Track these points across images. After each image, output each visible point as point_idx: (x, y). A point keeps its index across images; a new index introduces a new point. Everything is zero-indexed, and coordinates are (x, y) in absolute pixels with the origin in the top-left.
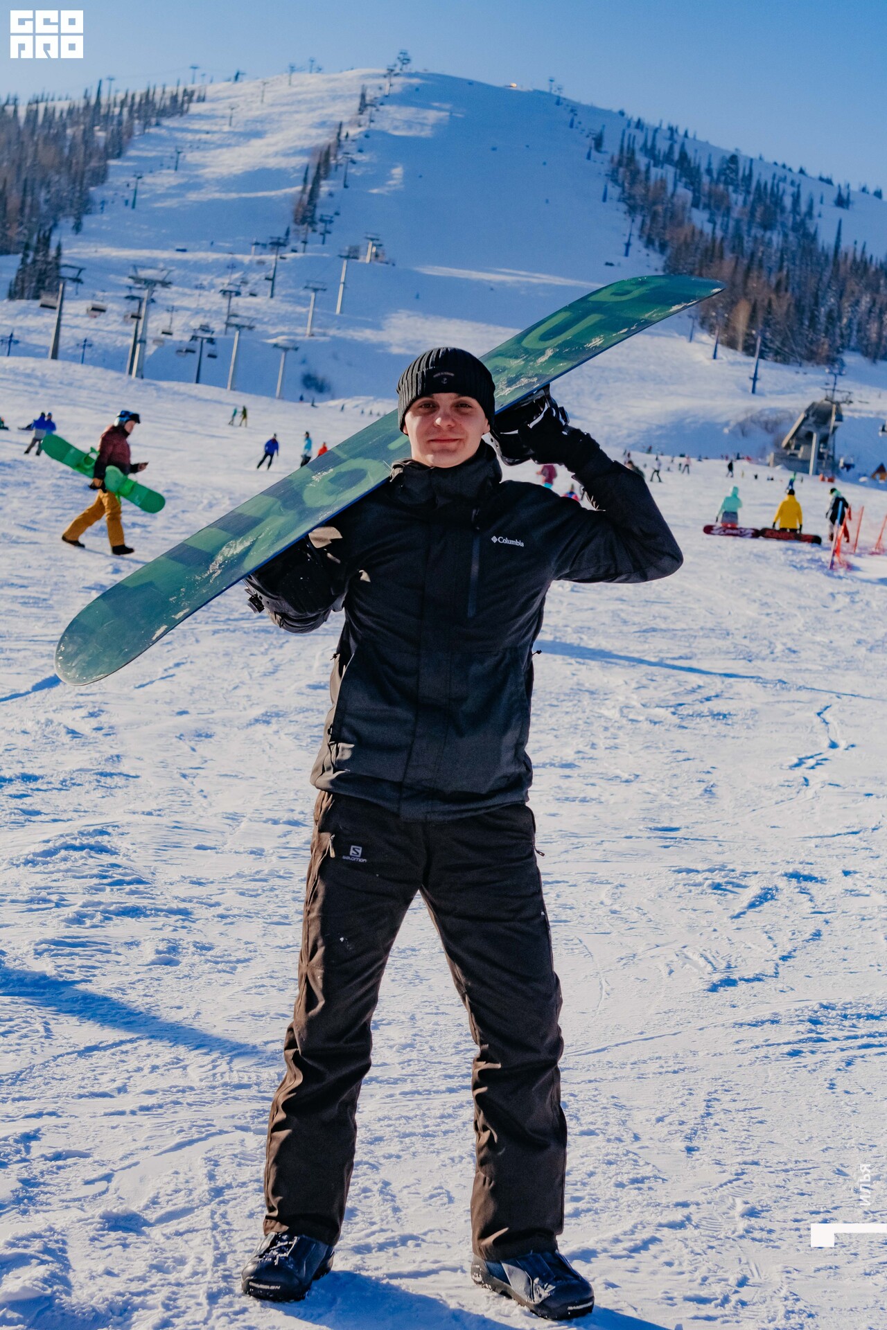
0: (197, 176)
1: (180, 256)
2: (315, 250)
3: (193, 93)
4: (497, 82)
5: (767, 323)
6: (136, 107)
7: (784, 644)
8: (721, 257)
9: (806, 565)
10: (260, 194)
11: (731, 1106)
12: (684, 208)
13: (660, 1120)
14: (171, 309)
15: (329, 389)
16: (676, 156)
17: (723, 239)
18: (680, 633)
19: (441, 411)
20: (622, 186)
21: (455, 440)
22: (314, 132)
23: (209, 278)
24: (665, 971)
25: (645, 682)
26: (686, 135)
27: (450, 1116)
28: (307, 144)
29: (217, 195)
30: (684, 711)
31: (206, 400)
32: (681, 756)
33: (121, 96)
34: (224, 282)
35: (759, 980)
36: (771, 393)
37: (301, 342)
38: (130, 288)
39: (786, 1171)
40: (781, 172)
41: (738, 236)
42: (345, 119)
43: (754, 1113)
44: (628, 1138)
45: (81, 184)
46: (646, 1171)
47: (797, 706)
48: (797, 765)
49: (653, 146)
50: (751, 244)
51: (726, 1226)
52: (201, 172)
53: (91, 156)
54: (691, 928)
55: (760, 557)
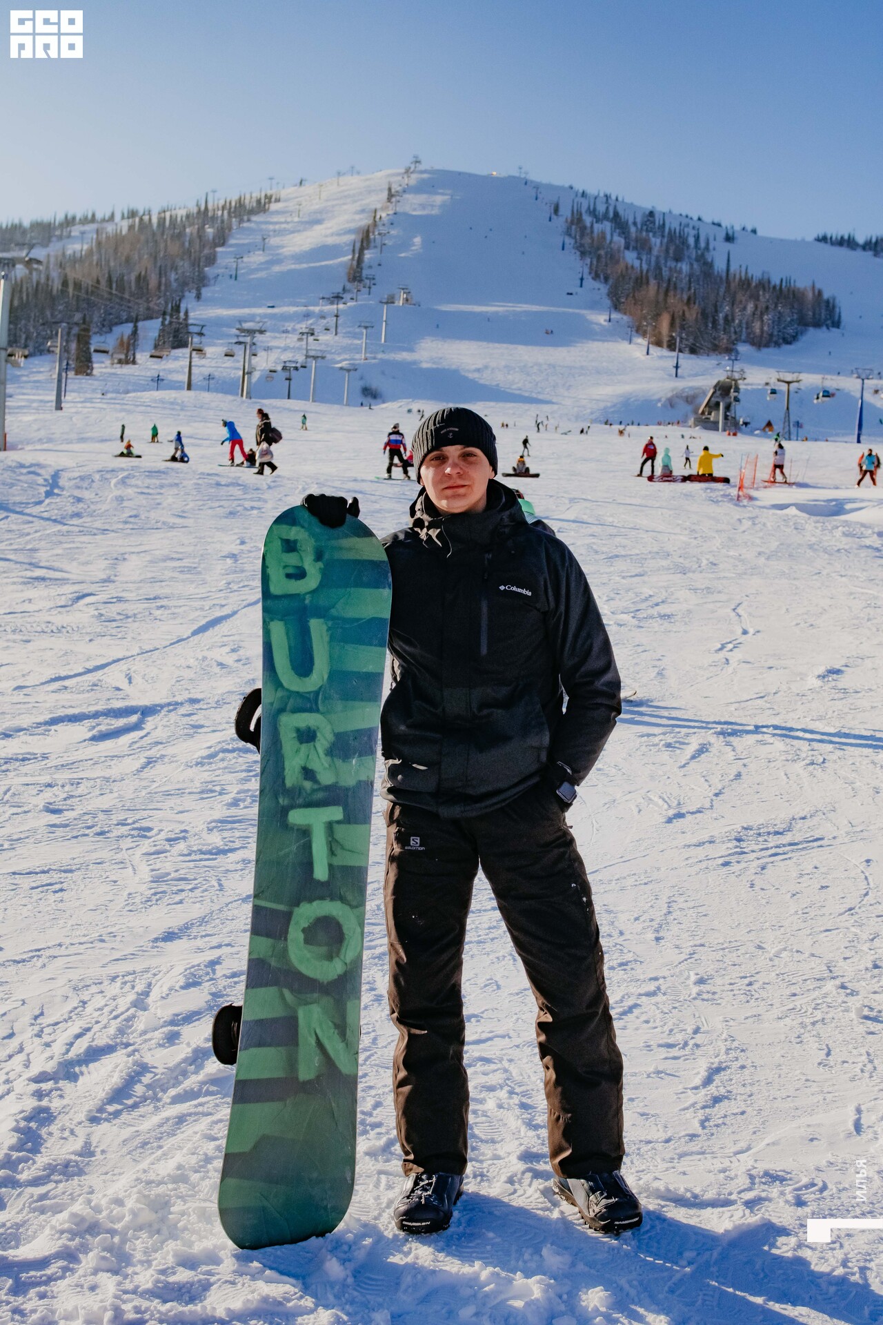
0: (278, 254)
1: (270, 311)
2: (364, 299)
3: (271, 196)
4: (484, 173)
5: (683, 328)
6: (232, 210)
7: (708, 559)
8: (648, 283)
9: (720, 499)
10: (323, 263)
11: (685, 905)
12: (619, 251)
13: (637, 919)
14: (267, 349)
15: (381, 397)
16: (611, 214)
17: (648, 271)
18: (634, 557)
19: (450, 461)
20: (575, 238)
21: (463, 486)
22: (357, 217)
23: (292, 324)
24: (635, 811)
25: (612, 595)
26: (617, 200)
27: (495, 927)
28: (353, 225)
29: (293, 267)
30: (641, 615)
31: (296, 411)
32: (640, 649)
33: (222, 203)
34: (303, 326)
35: (700, 812)
36: (690, 376)
37: (359, 364)
38: (238, 336)
39: (723, 949)
40: (685, 221)
41: (658, 268)
42: (379, 206)
43: (700, 909)
44: (615, 934)
45: (199, 266)
46: (629, 957)
47: (719, 605)
48: (721, 649)
49: (595, 209)
50: (668, 273)
51: (684, 992)
52: (281, 251)
53: (204, 246)
54: (652, 777)
55: (688, 496)
